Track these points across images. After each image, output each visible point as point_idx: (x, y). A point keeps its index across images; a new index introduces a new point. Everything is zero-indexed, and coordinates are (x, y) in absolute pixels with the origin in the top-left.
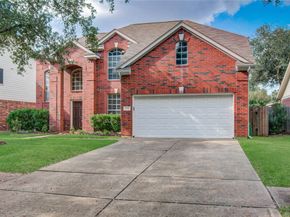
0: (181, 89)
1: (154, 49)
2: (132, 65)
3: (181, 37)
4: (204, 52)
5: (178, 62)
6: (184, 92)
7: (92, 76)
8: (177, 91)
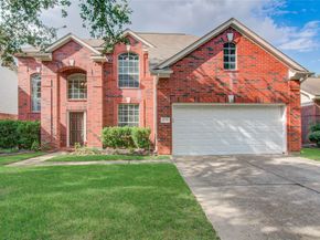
0: (231, 98)
1: (198, 49)
2: (171, 66)
3: (230, 36)
4: (255, 56)
5: (226, 66)
6: (235, 101)
7: (100, 82)
8: (226, 100)
